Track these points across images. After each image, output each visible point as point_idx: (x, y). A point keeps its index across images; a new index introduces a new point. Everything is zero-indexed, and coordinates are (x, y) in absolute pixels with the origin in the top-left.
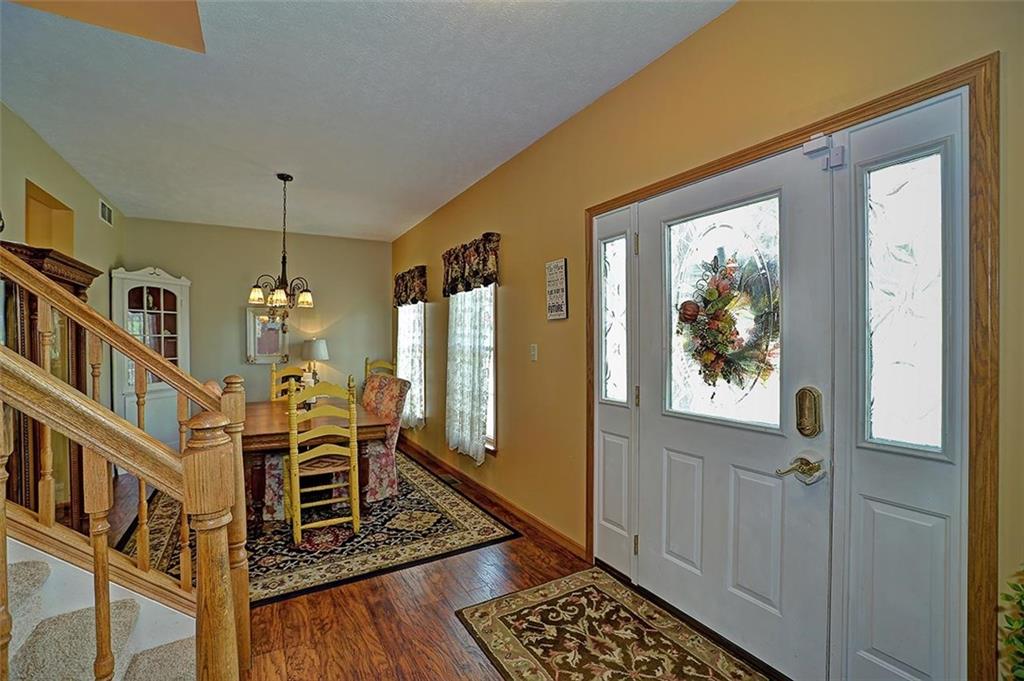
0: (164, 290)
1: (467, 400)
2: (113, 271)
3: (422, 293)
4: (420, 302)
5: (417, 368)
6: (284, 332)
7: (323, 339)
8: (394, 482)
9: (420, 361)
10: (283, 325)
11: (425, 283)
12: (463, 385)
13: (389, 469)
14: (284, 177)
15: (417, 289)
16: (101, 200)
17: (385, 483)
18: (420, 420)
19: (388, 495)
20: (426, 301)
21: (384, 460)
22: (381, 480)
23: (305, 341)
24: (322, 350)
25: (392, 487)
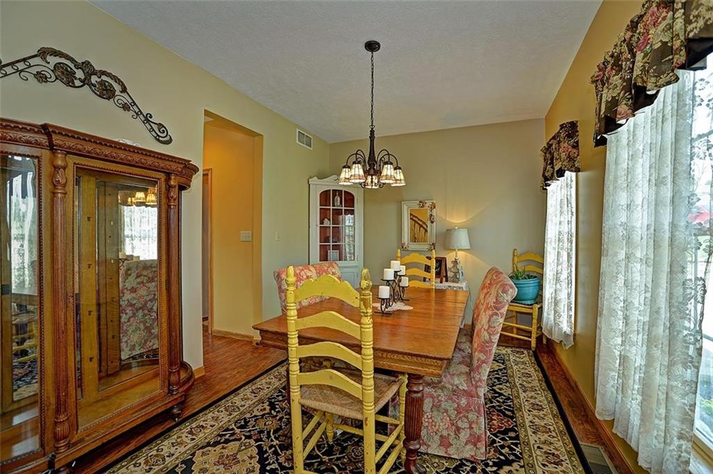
0: (345, 191)
1: (638, 338)
2: (310, 180)
3: (571, 159)
4: (567, 173)
5: (565, 265)
6: (432, 222)
7: (465, 228)
8: (479, 439)
9: (569, 256)
10: (431, 215)
11: (576, 146)
12: (627, 305)
13: (472, 416)
14: (372, 46)
15: (563, 155)
16: (298, 130)
17: (464, 435)
18: (566, 335)
19: (467, 456)
20: (577, 170)
21: (463, 401)
22: (458, 429)
23: (448, 230)
24: (462, 239)
25: (475, 445)
